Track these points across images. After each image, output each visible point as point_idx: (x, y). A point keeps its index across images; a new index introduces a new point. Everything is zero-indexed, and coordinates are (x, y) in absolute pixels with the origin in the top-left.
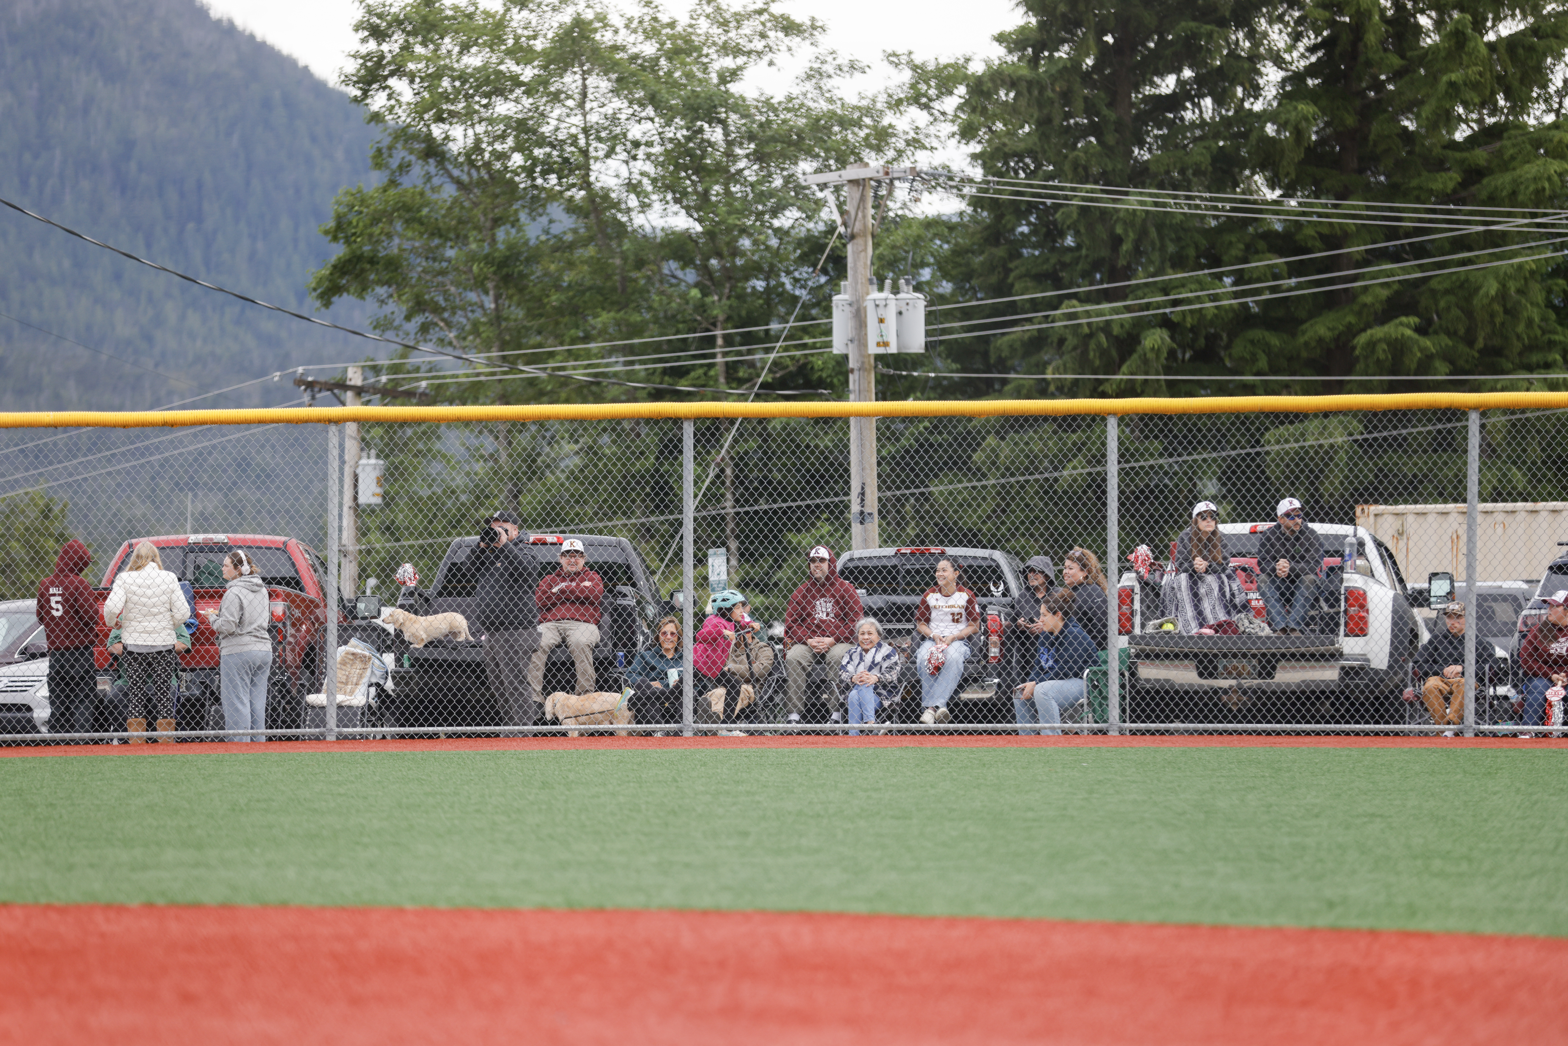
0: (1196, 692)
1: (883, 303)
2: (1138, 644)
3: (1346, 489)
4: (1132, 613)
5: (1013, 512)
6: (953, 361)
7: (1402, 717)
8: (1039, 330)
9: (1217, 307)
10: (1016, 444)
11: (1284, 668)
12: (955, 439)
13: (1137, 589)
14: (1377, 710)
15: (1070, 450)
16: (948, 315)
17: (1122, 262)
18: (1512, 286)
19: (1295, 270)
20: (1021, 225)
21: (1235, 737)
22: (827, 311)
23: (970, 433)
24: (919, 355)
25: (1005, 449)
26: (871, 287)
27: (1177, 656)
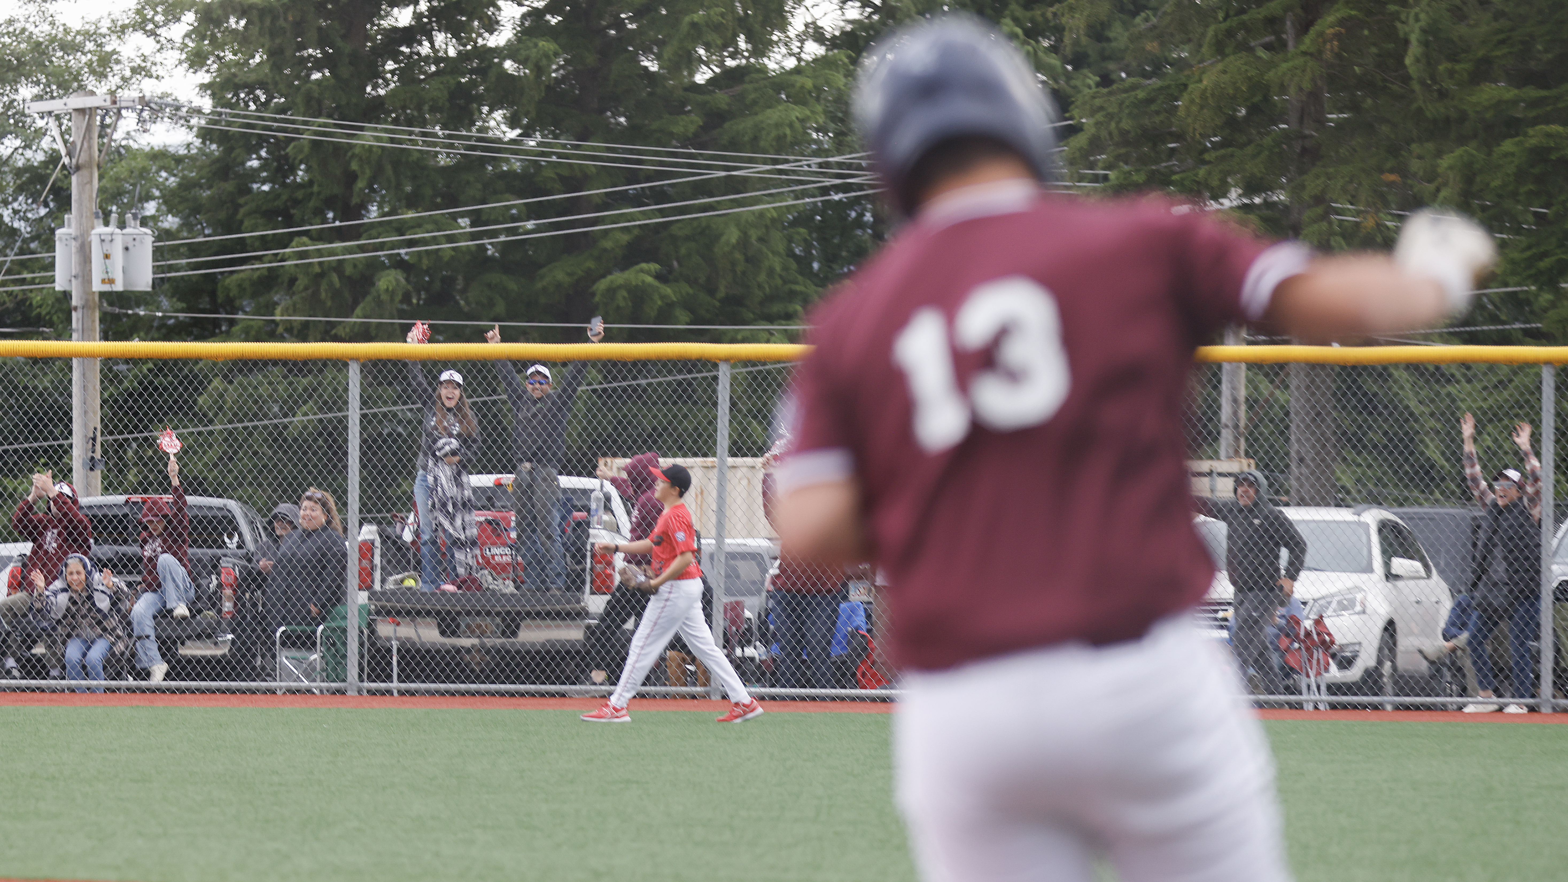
0: (438, 651)
1: (109, 238)
2: (379, 600)
3: (584, 441)
4: (373, 568)
5: (240, 459)
6: (179, 300)
8: (269, 269)
9: (453, 249)
11: (528, 627)
12: (181, 383)
13: (378, 543)
15: (300, 396)
16: (175, 251)
17: (355, 200)
18: (754, 234)
19: (533, 212)
20: (250, 159)
21: (478, 698)
22: (49, 245)
23: (196, 376)
24: (147, 293)
25: (232, 394)
26: (96, 221)
27: (418, 613)
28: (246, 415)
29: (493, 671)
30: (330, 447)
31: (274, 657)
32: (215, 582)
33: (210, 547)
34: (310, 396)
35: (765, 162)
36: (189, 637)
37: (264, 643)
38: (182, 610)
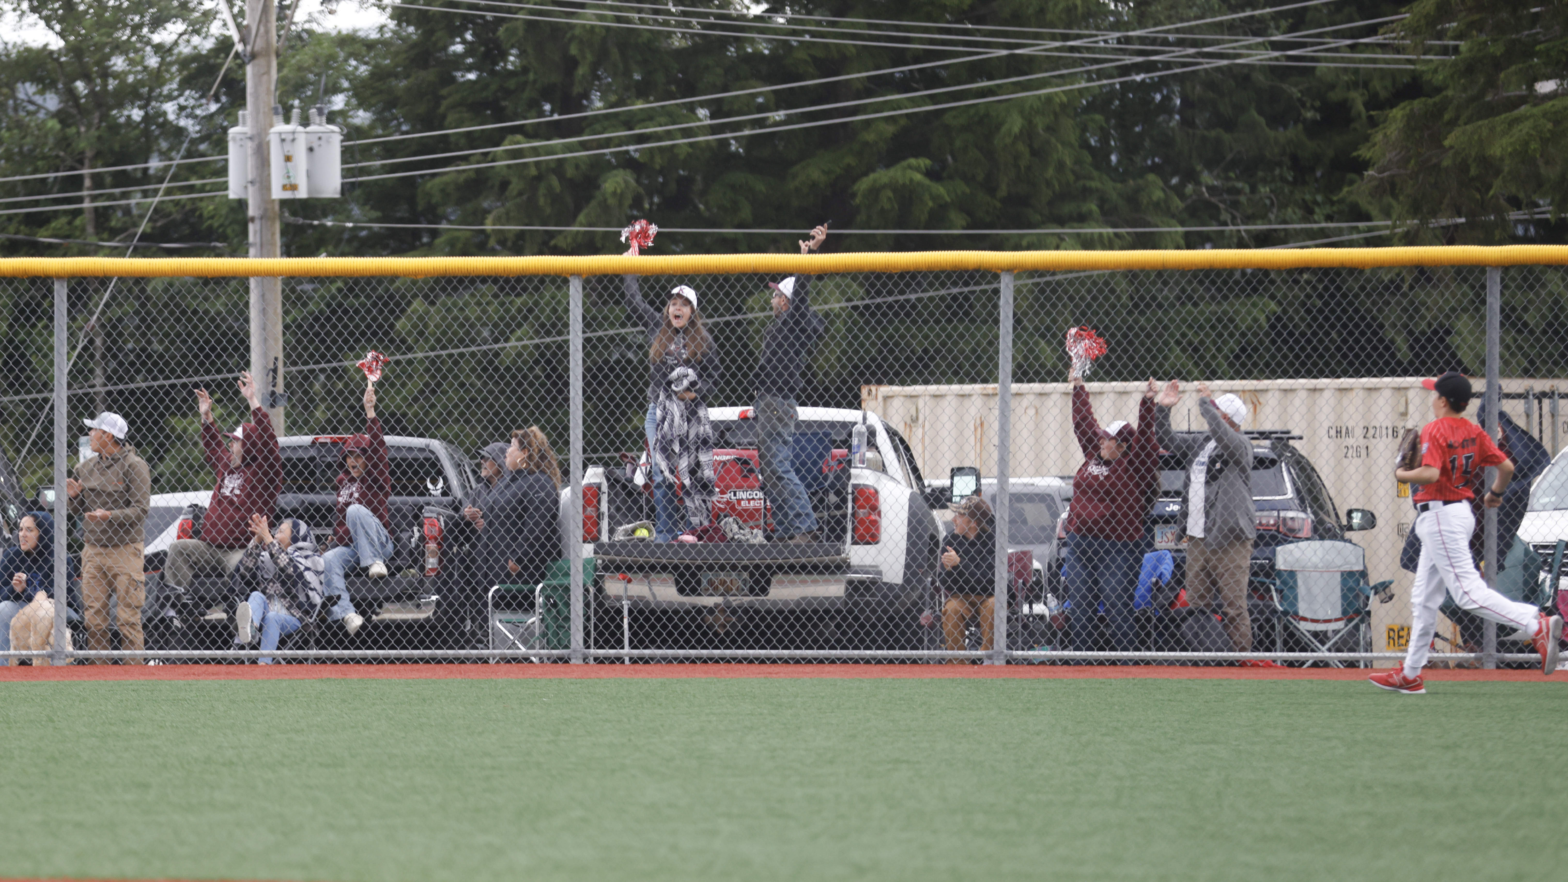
0: (676, 612)
1: (291, 137)
2: (606, 553)
3: (844, 367)
4: (599, 516)
5: (444, 392)
6: (372, 208)
7: (920, 641)
8: (476, 171)
9: (691, 145)
10: (449, 310)
11: (780, 582)
12: (375, 304)
13: (605, 487)
14: (891, 634)
15: (513, 318)
16: (366, 152)
17: (577, 90)
18: (1040, 123)
19: (782, 100)
20: (454, 44)
21: (722, 666)
22: (221, 146)
23: (391, 297)
24: (334, 200)
25: (435, 316)
26: (275, 118)
27: (653, 568)
28: (450, 341)
29: (740, 634)
30: (548, 377)
31: (486, 620)
32: (417, 535)
33: (410, 494)
34: (525, 318)
35: (1053, 37)
36: (387, 599)
37: (474, 605)
38: (379, 568)
